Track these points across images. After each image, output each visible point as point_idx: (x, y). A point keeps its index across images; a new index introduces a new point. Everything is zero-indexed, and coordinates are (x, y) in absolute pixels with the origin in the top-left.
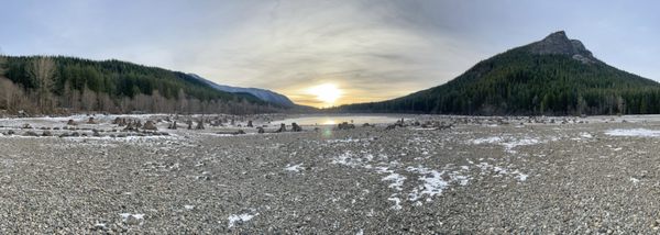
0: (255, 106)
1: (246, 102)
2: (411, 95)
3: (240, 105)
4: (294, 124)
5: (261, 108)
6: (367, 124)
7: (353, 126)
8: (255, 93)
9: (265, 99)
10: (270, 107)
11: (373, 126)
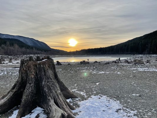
0: (24, 49)
1: (16, 46)
2: (129, 41)
3: (12, 48)
4: (58, 62)
5: (28, 51)
6: (96, 62)
7: (88, 63)
8: (21, 40)
9: (30, 44)
10: (34, 50)
11: (100, 63)
